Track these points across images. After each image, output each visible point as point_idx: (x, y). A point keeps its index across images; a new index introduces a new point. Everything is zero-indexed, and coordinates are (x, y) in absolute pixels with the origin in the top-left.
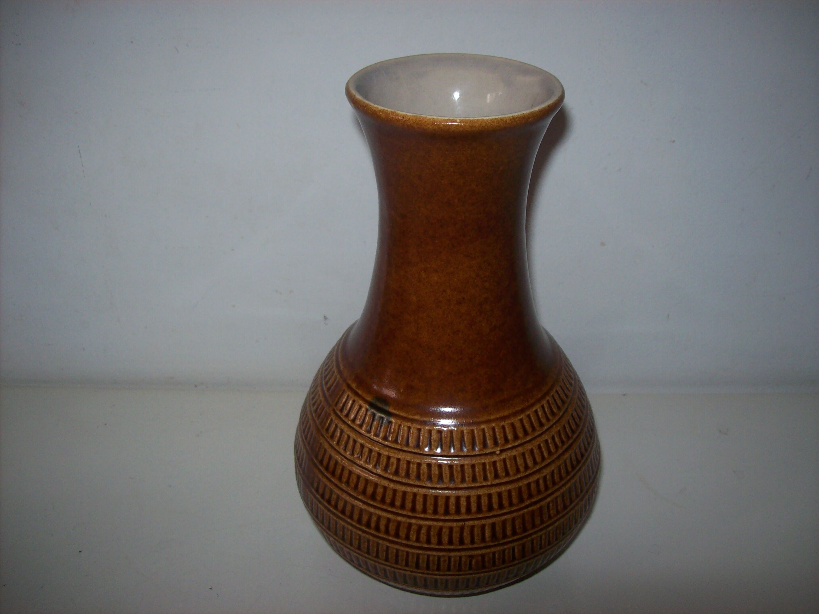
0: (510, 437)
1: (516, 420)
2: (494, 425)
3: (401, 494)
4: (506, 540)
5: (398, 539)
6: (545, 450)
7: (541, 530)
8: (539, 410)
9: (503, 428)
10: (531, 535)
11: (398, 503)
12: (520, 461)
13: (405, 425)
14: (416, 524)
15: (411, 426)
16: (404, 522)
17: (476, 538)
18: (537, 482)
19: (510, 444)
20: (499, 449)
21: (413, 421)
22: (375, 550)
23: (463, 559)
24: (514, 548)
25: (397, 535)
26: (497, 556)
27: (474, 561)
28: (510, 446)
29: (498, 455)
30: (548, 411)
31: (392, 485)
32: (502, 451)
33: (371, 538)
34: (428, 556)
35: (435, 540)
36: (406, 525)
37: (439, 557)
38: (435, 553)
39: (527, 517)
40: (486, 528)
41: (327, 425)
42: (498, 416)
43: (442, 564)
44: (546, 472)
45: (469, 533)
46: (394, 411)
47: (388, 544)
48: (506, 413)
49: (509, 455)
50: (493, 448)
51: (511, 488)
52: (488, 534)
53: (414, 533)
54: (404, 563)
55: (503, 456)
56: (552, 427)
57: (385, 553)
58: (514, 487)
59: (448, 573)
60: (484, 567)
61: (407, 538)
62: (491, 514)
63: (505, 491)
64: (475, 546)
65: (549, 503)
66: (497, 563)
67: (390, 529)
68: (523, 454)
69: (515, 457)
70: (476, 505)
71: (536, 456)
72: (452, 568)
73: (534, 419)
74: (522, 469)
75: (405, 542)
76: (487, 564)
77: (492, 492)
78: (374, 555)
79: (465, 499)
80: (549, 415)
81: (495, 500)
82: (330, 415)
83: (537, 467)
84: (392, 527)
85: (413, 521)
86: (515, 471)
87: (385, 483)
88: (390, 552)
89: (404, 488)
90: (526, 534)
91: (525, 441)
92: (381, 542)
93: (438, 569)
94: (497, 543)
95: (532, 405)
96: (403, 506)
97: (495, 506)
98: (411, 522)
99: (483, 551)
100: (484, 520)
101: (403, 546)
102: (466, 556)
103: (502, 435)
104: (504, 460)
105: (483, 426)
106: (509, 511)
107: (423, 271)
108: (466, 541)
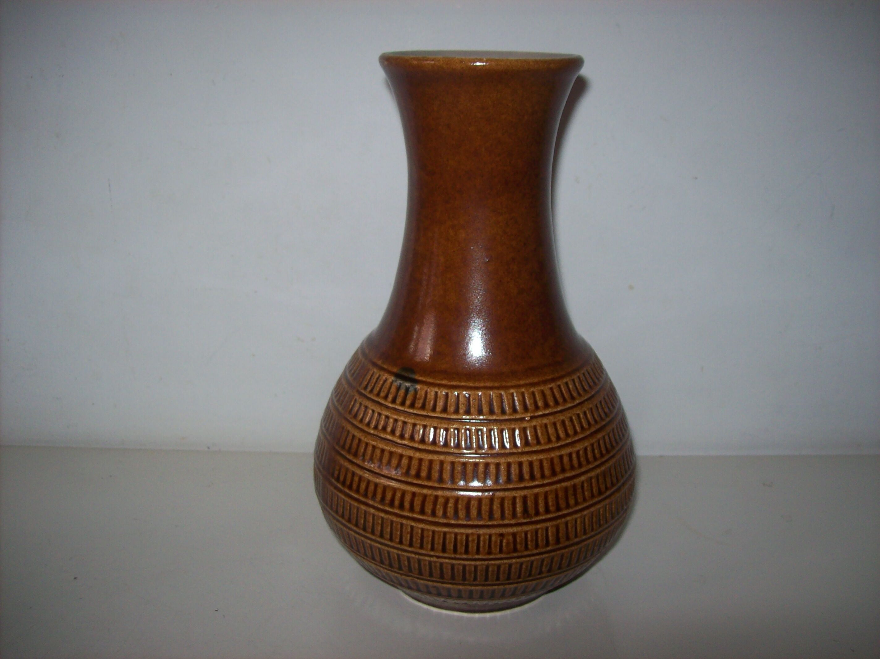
0: (540, 403)
1: (546, 388)
2: (523, 390)
3: (427, 463)
4: (538, 518)
5: (423, 516)
6: (578, 424)
7: (576, 512)
8: (569, 383)
9: (533, 394)
10: (564, 516)
11: (424, 474)
12: (551, 430)
13: (432, 392)
14: (443, 497)
15: (437, 390)
16: (430, 495)
17: (507, 512)
18: (570, 455)
19: (541, 411)
20: (529, 415)
21: (440, 386)
22: (399, 533)
23: (493, 538)
24: (547, 529)
25: (422, 511)
26: (529, 536)
27: (505, 541)
28: (540, 413)
29: (528, 421)
30: (579, 385)
31: (418, 455)
32: (532, 418)
33: (395, 519)
34: (456, 534)
35: (463, 515)
36: (432, 498)
37: (467, 536)
38: (463, 531)
39: (561, 494)
40: (518, 500)
41: (351, 407)
42: (527, 382)
43: (470, 545)
44: (579, 447)
45: (499, 506)
46: (420, 378)
47: (413, 524)
48: (536, 380)
49: (540, 422)
50: (522, 413)
51: (542, 458)
52: (519, 509)
53: (440, 507)
54: (429, 547)
55: (534, 423)
56: (583, 402)
57: (409, 536)
58: (545, 457)
59: (477, 557)
60: (515, 550)
61: (434, 514)
62: (522, 485)
63: (537, 460)
64: (506, 522)
65: (583, 483)
66: (529, 546)
67: (415, 504)
68: (555, 424)
69: (546, 425)
70: (506, 474)
71: (568, 428)
72: (481, 549)
73: (565, 390)
74: (553, 439)
75: (430, 519)
76: (519, 546)
77: (522, 460)
78: (398, 540)
79: (494, 467)
80: (580, 391)
81: (526, 469)
82: (353, 396)
83: (569, 441)
84: (418, 502)
85: (440, 493)
86: (546, 440)
87: (411, 453)
88: (414, 533)
89: (430, 457)
90: (560, 513)
91: (556, 410)
92: (404, 521)
93: (467, 552)
94: (528, 520)
95: (562, 377)
96: (429, 477)
97: (527, 476)
98: (438, 494)
99: (515, 529)
100: (515, 492)
101: (428, 524)
102: (496, 534)
103: (532, 401)
104: (535, 428)
105: (512, 391)
106: (541, 483)
107: (451, 229)
108: (496, 516)
